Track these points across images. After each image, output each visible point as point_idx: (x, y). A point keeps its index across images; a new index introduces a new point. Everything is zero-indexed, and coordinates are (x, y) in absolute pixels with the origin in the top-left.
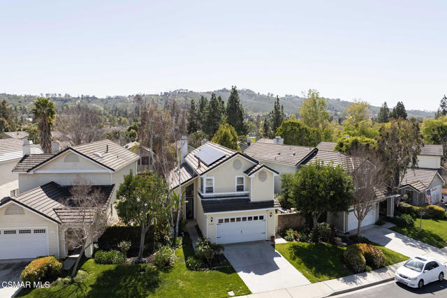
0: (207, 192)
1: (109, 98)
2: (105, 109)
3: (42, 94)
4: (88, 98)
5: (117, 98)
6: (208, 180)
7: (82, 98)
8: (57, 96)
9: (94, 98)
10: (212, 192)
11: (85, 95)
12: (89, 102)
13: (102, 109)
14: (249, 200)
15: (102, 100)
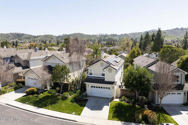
0: (90, 74)
1: (122, 35)
2: (119, 39)
3: (98, 34)
4: (113, 35)
5: (125, 34)
6: (90, 70)
7: (111, 35)
8: (103, 35)
9: (116, 35)
10: (92, 75)
11: (112, 34)
12: (114, 37)
13: (118, 39)
14: (104, 80)
15: (119, 36)
